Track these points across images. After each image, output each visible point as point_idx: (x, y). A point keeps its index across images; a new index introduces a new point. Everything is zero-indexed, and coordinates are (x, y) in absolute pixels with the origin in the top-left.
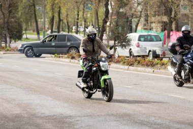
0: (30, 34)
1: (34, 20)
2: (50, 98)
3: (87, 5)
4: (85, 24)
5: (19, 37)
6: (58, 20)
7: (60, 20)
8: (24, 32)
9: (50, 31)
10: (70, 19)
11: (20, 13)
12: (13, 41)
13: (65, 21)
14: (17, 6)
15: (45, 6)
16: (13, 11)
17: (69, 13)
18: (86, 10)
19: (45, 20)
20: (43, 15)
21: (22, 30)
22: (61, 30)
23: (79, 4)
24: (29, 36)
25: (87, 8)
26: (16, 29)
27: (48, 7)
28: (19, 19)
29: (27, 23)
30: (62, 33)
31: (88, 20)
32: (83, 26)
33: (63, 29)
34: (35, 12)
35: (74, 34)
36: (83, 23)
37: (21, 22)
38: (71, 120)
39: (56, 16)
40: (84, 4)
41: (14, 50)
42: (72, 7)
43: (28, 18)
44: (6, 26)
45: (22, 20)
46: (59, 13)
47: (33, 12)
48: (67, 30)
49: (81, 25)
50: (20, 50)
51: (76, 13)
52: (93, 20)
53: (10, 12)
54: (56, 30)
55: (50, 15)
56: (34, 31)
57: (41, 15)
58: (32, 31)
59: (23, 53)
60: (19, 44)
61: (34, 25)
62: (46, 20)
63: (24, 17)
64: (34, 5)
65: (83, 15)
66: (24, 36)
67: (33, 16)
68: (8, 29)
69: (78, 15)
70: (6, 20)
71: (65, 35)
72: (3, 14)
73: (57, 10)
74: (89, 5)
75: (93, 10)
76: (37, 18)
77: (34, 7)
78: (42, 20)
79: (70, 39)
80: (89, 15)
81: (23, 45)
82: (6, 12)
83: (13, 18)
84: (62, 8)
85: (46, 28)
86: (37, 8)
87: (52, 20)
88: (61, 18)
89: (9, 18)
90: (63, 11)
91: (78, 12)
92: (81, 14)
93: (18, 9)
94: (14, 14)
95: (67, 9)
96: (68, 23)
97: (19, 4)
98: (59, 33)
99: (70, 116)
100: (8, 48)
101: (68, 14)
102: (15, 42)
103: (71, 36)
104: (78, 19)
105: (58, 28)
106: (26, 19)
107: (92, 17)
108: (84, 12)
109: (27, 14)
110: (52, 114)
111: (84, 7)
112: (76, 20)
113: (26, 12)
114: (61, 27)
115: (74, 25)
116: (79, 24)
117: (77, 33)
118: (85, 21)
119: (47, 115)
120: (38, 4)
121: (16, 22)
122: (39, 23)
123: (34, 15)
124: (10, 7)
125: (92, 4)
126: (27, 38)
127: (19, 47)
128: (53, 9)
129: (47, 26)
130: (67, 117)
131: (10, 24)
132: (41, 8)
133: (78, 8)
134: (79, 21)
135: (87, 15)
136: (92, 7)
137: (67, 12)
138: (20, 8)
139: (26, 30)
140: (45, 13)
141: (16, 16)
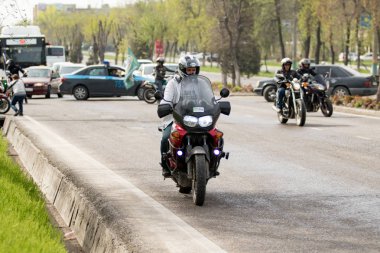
0: (273, 64)
1: (278, 43)
2: (301, 168)
3: (363, 19)
4: (359, 50)
5: (255, 70)
6: (316, 43)
7: (320, 43)
8: (263, 61)
10: (335, 42)
11: (256, 33)
12: (246, 76)
13: (328, 45)
14: (252, 21)
15: (297, 20)
16: (246, 29)
17: (334, 32)
18: (361, 27)
19: (295, 44)
20: (293, 35)
21: (260, 59)
22: (321, 58)
23: (349, 18)
24: (270, 68)
25: (362, 25)
26: (250, 56)
27: (302, 23)
28: (253, 42)
29: (267, 48)
30: (322, 64)
31: (364, 44)
32: (357, 52)
33: (324, 57)
34: (280, 30)
35: (342, 66)
36: (357, 47)
37: (259, 46)
38: (332, 203)
39: (314, 36)
40: (357, 18)
41: (246, 91)
42: (339, 22)
43: (269, 40)
44: (234, 51)
45: (259, 43)
46: (319, 31)
48: (331, 59)
49: (353, 51)
50: (257, 91)
51: (345, 31)
52: (373, 43)
53: (240, 30)
54: (314, 59)
55: (304, 35)
56: (278, 60)
57: (290, 35)
58: (275, 61)
59: (262, 95)
60: (255, 81)
61: (279, 50)
62: (298, 42)
63: (263, 39)
64: (279, 20)
65: (357, 36)
66: (263, 68)
67: (277, 36)
68: (238, 57)
69: (348, 36)
70: (234, 43)
71: (328, 68)
72: (230, 33)
73: (314, 26)
74: (366, 20)
75: (373, 27)
76: (284, 40)
77: (279, 23)
78: (292, 43)
79: (336, 72)
80: (365, 36)
81: (261, 83)
82: (234, 30)
83: (245, 39)
84: (323, 25)
86: (284, 23)
87: (307, 43)
88: (322, 40)
89: (238, 40)
90: (325, 29)
91: (349, 30)
92: (353, 33)
93: (252, 25)
94: (246, 33)
95: (331, 26)
96: (332, 47)
97: (255, 17)
98: (317, 63)
100: (237, 87)
101: (332, 34)
102: (248, 77)
103: (338, 68)
104: (348, 42)
105: (317, 55)
106: (267, 42)
107: (370, 38)
108: (357, 31)
109: (268, 33)
110: (303, 193)
111: (358, 21)
112: (345, 43)
113: (266, 30)
114: (321, 54)
115: (342, 51)
116: (350, 49)
117: (346, 64)
118: (359, 45)
119: (295, 194)
120: (284, 18)
121: (249, 46)
122: (286, 48)
124: (240, 22)
125: (370, 18)
126: (267, 72)
127: (256, 86)
128: (308, 26)
129: (299, 52)
130: (327, 198)
131: (241, 50)
132: (289, 24)
133: (349, 24)
134: (349, 45)
135: (362, 34)
136: (371, 22)
137: (331, 30)
138: (256, 25)
139: (266, 58)
140: (297, 32)
141: (249, 37)
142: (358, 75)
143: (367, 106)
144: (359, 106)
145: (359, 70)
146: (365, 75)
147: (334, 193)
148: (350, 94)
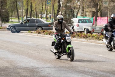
0: (14, 19)
1: (16, 11)
2: (26, 57)
3: (48, 1)
4: (46, 13)
5: (7, 21)
6: (30, 10)
7: (32, 11)
8: (10, 18)
9: (26, 17)
10: (37, 10)
11: (8, 7)
12: (4, 23)
13: (35, 11)
14: (6, 2)
15: (23, 2)
16: (4, 5)
17: (37, 7)
18: (47, 5)
20: (22, 8)
21: (9, 16)
22: (32, 16)
23: (43, 1)
24: (13, 20)
26: (6, 16)
27: (25, 3)
28: (7, 10)
29: (12, 12)
30: (33, 18)
31: (48, 11)
33: (33, 16)
34: (17, 6)
35: (40, 19)
36: (45, 12)
37: (9, 11)
38: (38, 70)
39: (29, 8)
40: (46, 1)
41: (4, 29)
42: (39, 3)
43: (13, 9)
45: (9, 10)
46: (31, 6)
47: (16, 6)
48: (36, 16)
49: (44, 13)
50: (8, 29)
51: (41, 6)
52: (51, 10)
53: (2, 6)
54: (29, 17)
55: (26, 7)
56: (16, 17)
57: (20, 8)
58: (15, 17)
59: (10, 30)
60: (7, 25)
61: (16, 13)
62: (24, 10)
63: (10, 9)
64: (16, 2)
65: (45, 8)
66: (10, 20)
68: (1, 16)
69: (42, 8)
71: (35, 20)
73: (30, 4)
74: (49, 2)
75: (51, 5)
76: (18, 10)
77: (16, 3)
78: (21, 11)
79: (38, 22)
80: (49, 8)
81: (9, 26)
83: (4, 9)
84: (33, 3)
85: (23, 16)
86: (18, 3)
87: (27, 10)
88: (32, 9)
89: (1, 9)
90: (34, 5)
91: (42, 6)
92: (44, 7)
93: (6, 4)
94: (4, 7)
95: (36, 4)
96: (36, 12)
98: (31, 18)
99: (38, 68)
100: (1, 27)
102: (5, 24)
103: (38, 20)
104: (42, 10)
105: (31, 15)
106: (12, 10)
107: (51, 9)
108: (46, 6)
110: (27, 67)
111: (46, 2)
112: (41, 11)
113: (12, 6)
114: (32, 15)
115: (40, 14)
116: (43, 13)
117: (42, 18)
118: (47, 11)
119: (24, 67)
120: (18, 1)
121: (5, 12)
122: (19, 12)
123: (16, 7)
124: (2, 3)
125: (50, 1)
126: (12, 21)
127: (7, 27)
128: (27, 4)
129: (24, 14)
130: (36, 68)
131: (2, 13)
132: (20, 3)
133: (42, 3)
134: (43, 11)
135: (47, 7)
136: (51, 3)
137: (36, 6)
138: (8, 4)
139: (11, 16)
140: (23, 6)
141: (5, 9)
142: (46, 22)
143: (50, 34)
144: (47, 34)
145: (47, 21)
146: (49, 23)
147: (38, 67)
148: (43, 30)
